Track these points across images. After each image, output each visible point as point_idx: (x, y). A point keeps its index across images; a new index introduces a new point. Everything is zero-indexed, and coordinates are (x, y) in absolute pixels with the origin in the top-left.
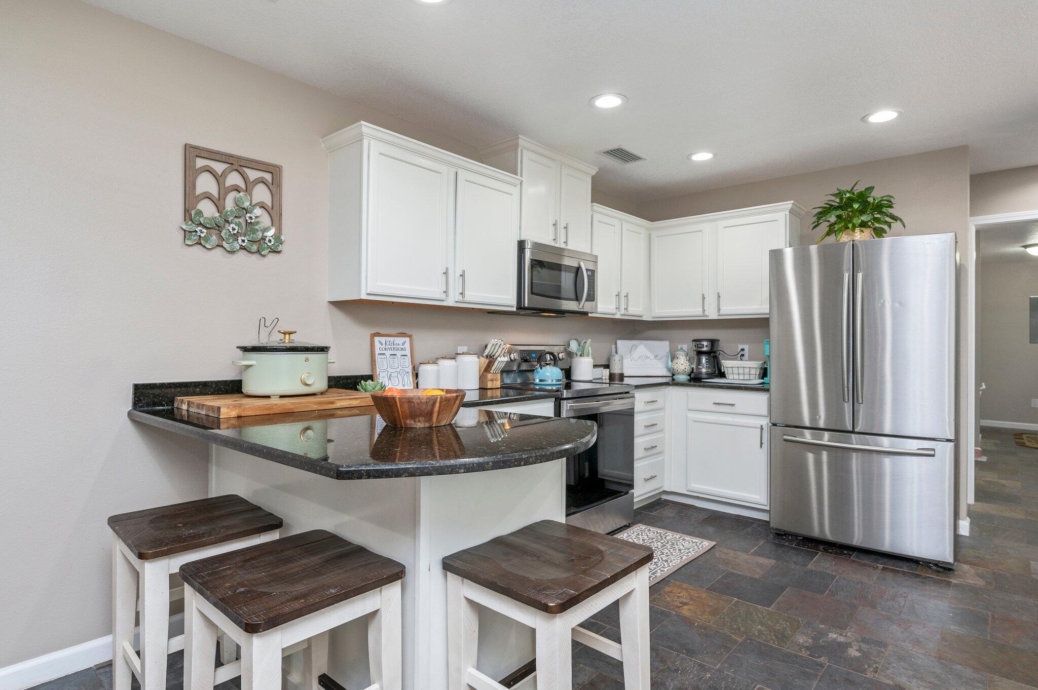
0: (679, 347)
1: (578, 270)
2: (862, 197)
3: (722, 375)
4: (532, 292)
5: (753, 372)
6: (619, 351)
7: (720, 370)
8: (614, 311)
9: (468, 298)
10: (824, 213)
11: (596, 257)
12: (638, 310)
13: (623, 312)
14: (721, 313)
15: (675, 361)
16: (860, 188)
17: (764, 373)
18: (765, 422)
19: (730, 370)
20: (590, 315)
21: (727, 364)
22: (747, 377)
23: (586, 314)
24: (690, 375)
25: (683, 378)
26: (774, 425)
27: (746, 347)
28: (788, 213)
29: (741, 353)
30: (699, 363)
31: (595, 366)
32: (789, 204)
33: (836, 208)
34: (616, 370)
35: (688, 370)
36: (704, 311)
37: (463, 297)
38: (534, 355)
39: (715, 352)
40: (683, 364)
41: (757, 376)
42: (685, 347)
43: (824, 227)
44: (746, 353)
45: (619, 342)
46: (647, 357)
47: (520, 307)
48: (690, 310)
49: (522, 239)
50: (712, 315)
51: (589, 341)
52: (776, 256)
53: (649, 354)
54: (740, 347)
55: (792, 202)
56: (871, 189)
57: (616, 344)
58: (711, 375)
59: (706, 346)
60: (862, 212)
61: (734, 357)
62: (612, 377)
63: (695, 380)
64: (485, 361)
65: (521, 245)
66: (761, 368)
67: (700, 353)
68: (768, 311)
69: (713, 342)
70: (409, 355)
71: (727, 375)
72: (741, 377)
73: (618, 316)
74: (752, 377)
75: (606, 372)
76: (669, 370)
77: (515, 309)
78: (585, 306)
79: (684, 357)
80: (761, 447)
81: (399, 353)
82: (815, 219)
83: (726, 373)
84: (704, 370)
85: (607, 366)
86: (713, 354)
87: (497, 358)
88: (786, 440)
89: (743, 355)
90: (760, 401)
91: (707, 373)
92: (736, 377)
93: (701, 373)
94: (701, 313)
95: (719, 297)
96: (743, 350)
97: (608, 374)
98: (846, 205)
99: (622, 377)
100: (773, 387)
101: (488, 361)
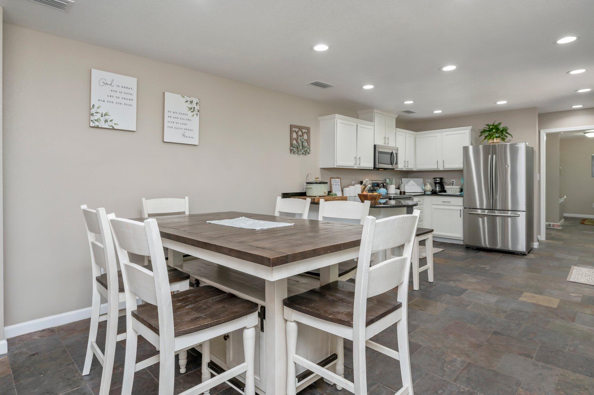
0: (427, 181)
1: (392, 153)
2: (497, 128)
3: (445, 191)
4: (379, 163)
5: (457, 190)
6: (403, 182)
7: (444, 189)
8: (403, 167)
9: (361, 166)
10: (484, 131)
11: (398, 148)
12: (411, 167)
13: (406, 168)
14: (445, 168)
15: (426, 186)
16: (496, 123)
17: (461, 190)
18: (462, 208)
19: (448, 189)
20: (395, 169)
21: (447, 187)
22: (455, 192)
24: (432, 192)
25: (429, 193)
26: (465, 208)
27: (454, 181)
28: (470, 130)
29: (453, 183)
30: (436, 187)
31: (396, 188)
32: (470, 127)
33: (488, 131)
34: (402, 190)
35: (431, 189)
36: (438, 167)
37: (360, 165)
38: (376, 184)
39: (442, 183)
40: (429, 187)
41: (459, 192)
42: (430, 181)
43: (483, 137)
44: (454, 183)
45: (403, 179)
46: (414, 185)
47: (374, 168)
48: (431, 166)
49: (375, 144)
50: (441, 168)
51: (394, 179)
52: (466, 148)
54: (452, 180)
55: (472, 127)
56: (500, 124)
57: (401, 180)
58: (440, 192)
59: (439, 180)
60: (497, 132)
61: (449, 185)
62: (401, 193)
63: (434, 193)
64: (363, 186)
65: (375, 146)
66: (460, 189)
67: (436, 183)
68: (462, 167)
69: (441, 179)
70: (340, 185)
71: (447, 192)
72: (453, 192)
73: (404, 169)
74: (457, 192)
75: (398, 191)
76: (423, 190)
77: (373, 169)
78: (394, 166)
79: (429, 185)
80: (460, 216)
81: (337, 184)
82: (480, 134)
83: (447, 190)
84: (438, 190)
85: (399, 189)
86: (441, 183)
87: (367, 186)
88: (469, 213)
89: (453, 184)
90: (460, 201)
91: (439, 191)
92: (450, 192)
93: (437, 191)
94: (437, 168)
95: (444, 162)
96: (453, 182)
97: (399, 192)
98: (490, 130)
99: (404, 193)
100: (464, 195)
101: (364, 186)
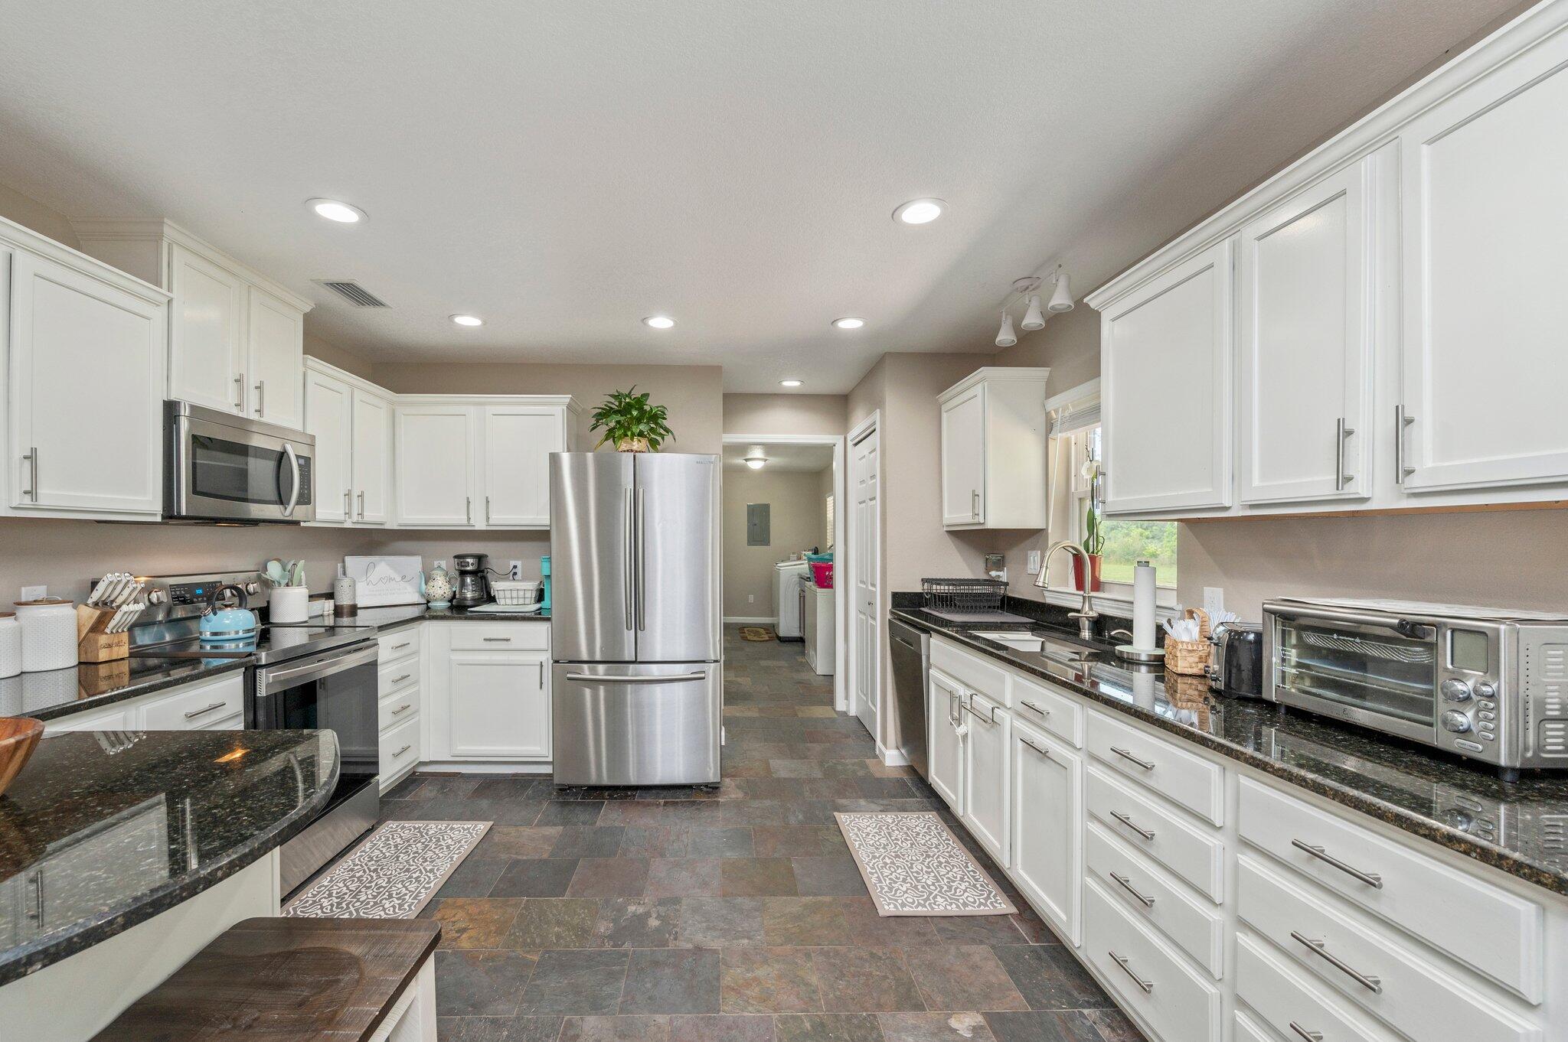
0: (436, 564)
1: (282, 456)
2: (639, 403)
3: (492, 599)
4: (195, 490)
5: (528, 594)
6: (349, 571)
7: (489, 593)
8: (342, 518)
9: (44, 501)
10: (604, 414)
11: (313, 437)
12: (378, 514)
13: (355, 518)
14: (491, 522)
15: (431, 584)
16: (637, 394)
17: (540, 596)
18: (546, 657)
19: (501, 593)
20: (302, 524)
21: (497, 586)
22: (521, 601)
23: (297, 523)
24: (451, 601)
25: (441, 605)
26: (557, 662)
27: (519, 563)
28: (565, 408)
29: (514, 571)
30: (463, 585)
31: (311, 597)
32: (566, 398)
33: (616, 412)
34: (345, 600)
35: (449, 594)
36: (469, 519)
37: (34, 500)
38: (199, 591)
39: (483, 571)
40: (441, 588)
41: (533, 600)
42: (443, 564)
43: (603, 429)
44: (519, 570)
45: (348, 559)
46: (391, 579)
47: (170, 515)
48: (451, 518)
49: (173, 398)
50: (480, 525)
51: (301, 563)
52: (554, 459)
53: (393, 574)
54: (513, 563)
55: (570, 396)
56: (646, 395)
57: (344, 562)
58: (478, 602)
59: (472, 564)
60: (639, 421)
61: (504, 577)
62: (338, 612)
63: (458, 608)
64: (90, 614)
65: (171, 410)
66: (537, 590)
67: (463, 573)
68: (548, 523)
69: (480, 558)
71: (497, 600)
72: (515, 602)
73: (348, 525)
74: (527, 601)
75: (328, 606)
76: (423, 595)
77: (159, 519)
78: (293, 510)
79: (443, 578)
80: (541, 688)
82: (593, 421)
83: (497, 597)
84: (469, 595)
85: (330, 596)
86: (478, 573)
87: (119, 607)
88: (569, 679)
89: (515, 574)
90: (539, 634)
91: (473, 599)
92: (509, 601)
93: (465, 599)
94: (465, 522)
95: (488, 502)
96: (515, 567)
97: (332, 608)
98: (625, 410)
99: (353, 610)
100: (554, 618)
101: (98, 613)
